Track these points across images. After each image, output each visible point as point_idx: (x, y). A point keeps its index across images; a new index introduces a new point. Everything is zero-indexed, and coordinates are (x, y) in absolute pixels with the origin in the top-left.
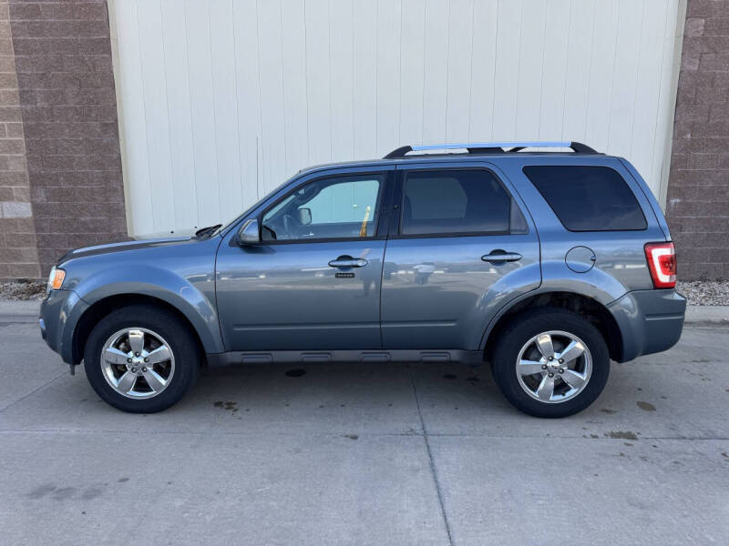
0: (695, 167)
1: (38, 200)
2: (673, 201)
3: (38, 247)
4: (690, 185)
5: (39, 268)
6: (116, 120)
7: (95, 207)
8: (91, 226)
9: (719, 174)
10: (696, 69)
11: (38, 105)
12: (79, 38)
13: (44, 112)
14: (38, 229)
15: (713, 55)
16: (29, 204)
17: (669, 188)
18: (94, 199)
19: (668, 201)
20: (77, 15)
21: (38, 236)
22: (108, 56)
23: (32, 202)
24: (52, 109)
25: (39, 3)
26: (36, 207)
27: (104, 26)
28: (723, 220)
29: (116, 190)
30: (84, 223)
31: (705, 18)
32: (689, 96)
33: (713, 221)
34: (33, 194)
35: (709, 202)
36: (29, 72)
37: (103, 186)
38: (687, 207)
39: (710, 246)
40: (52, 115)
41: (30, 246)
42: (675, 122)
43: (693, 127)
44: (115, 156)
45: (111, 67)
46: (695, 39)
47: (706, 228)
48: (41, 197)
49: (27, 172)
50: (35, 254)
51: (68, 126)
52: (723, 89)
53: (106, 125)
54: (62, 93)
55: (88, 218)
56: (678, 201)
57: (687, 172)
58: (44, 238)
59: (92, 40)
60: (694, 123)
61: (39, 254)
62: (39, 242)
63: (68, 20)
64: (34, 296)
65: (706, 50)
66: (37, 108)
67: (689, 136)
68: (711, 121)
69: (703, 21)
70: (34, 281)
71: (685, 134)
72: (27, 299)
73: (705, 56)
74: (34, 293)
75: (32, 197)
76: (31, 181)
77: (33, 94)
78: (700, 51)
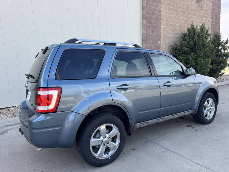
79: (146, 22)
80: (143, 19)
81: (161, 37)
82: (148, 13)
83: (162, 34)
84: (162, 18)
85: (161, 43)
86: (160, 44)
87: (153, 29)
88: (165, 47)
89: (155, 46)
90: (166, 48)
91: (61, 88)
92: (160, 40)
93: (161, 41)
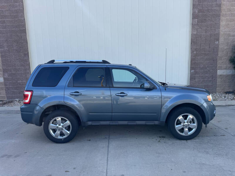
0: (197, 61)
1: (5, 77)
2: (192, 71)
3: (5, 90)
4: (196, 66)
5: (6, 97)
6: (28, 53)
7: (22, 78)
8: (21, 84)
9: (205, 63)
10: (196, 33)
11: (5, 49)
12: (17, 29)
13: (7, 51)
14: (5, 85)
15: (200, 29)
16: (3, 78)
17: (191, 67)
18: (22, 76)
19: (190, 71)
20: (16, 23)
21: (5, 87)
22: (25, 34)
23: (3, 77)
24: (9, 50)
25: (5, 19)
26: (5, 79)
27: (24, 26)
28: (207, 76)
29: (28, 73)
30: (19, 83)
31: (197, 19)
32: (194, 41)
33: (204, 77)
34: (4, 75)
35: (202, 71)
36: (2, 39)
37: (25, 72)
38: (196, 73)
39: (203, 84)
40: (9, 52)
41: (3, 90)
42: (191, 48)
43: (196, 50)
44: (28, 63)
45: (26, 37)
46: (195, 25)
47: (202, 79)
48: (6, 76)
49: (2, 68)
50: (5, 92)
51: (14, 55)
52: (204, 38)
53: (25, 54)
54: (12, 45)
55: (20, 82)
56: (193, 71)
57: (195, 63)
58: (7, 87)
59: (21, 30)
60: (196, 49)
61: (6, 92)
62: (6, 89)
63: (13, 24)
64: (4, 105)
65: (198, 28)
66: (5, 50)
67: (195, 52)
68: (201, 48)
69: (197, 20)
70: (4, 101)
71: (194, 51)
72: (2, 106)
73: (198, 30)
74: (4, 104)
75: (3, 76)
76: (3, 71)
77: (3, 46)
78: (197, 28)
79: (197, 22)
80: (192, 19)
81: (220, 36)
82: (200, 11)
83: (221, 33)
84: (223, 12)
85: (220, 43)
86: (218, 45)
87: (208, 28)
88: (226, 47)
89: (209, 47)
90: (227, 49)
91: (33, 91)
92: (218, 40)
93: (220, 41)
